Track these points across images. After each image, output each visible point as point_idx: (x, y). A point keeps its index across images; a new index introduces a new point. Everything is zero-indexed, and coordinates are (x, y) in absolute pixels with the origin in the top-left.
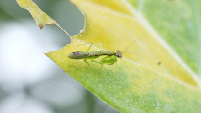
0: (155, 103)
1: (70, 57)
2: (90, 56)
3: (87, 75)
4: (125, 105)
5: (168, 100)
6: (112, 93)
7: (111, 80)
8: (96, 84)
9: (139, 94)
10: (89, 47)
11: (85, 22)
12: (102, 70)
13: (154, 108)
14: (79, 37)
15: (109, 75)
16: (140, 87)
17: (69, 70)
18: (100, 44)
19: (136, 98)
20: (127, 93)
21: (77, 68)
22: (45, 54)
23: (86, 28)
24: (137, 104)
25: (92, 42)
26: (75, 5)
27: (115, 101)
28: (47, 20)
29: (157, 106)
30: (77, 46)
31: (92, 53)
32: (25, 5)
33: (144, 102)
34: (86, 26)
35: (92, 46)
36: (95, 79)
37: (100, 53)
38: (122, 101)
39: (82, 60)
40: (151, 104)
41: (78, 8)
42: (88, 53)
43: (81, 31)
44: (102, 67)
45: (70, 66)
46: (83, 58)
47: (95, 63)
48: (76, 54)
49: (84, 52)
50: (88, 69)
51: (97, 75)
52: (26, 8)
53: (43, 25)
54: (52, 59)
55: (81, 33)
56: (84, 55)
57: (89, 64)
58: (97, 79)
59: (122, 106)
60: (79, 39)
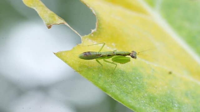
0: (173, 103)
1: (81, 57)
2: (102, 56)
3: (100, 75)
4: (140, 105)
5: (186, 101)
6: (126, 94)
7: (125, 80)
8: (109, 84)
9: (155, 94)
10: (101, 47)
11: (97, 22)
12: (115, 71)
13: (171, 108)
14: (91, 37)
15: (123, 76)
16: (156, 88)
17: (81, 70)
18: (113, 44)
19: (152, 99)
20: (142, 93)
21: (89, 68)
22: (54, 54)
23: (97, 28)
24: (153, 104)
25: (104, 42)
26: (85, 4)
27: (130, 101)
28: (55, 20)
29: (175, 106)
30: (88, 46)
31: (104, 53)
32: (32, 4)
33: (161, 102)
34: (98, 25)
35: (105, 46)
36: (109, 79)
37: (113, 53)
38: (137, 101)
39: (94, 61)
40: (168, 104)
41: (88, 7)
42: (100, 54)
43: (93, 31)
44: (116, 67)
45: (81, 66)
46: (95, 58)
47: (108, 63)
48: (88, 54)
49: (96, 52)
50: (101, 69)
51: (110, 75)
52: (32, 7)
53: (51, 25)
54: (63, 59)
55: (93, 33)
56: (95, 55)
57: (102, 65)
58: (110, 79)
59: (137, 106)
60: (90, 39)
